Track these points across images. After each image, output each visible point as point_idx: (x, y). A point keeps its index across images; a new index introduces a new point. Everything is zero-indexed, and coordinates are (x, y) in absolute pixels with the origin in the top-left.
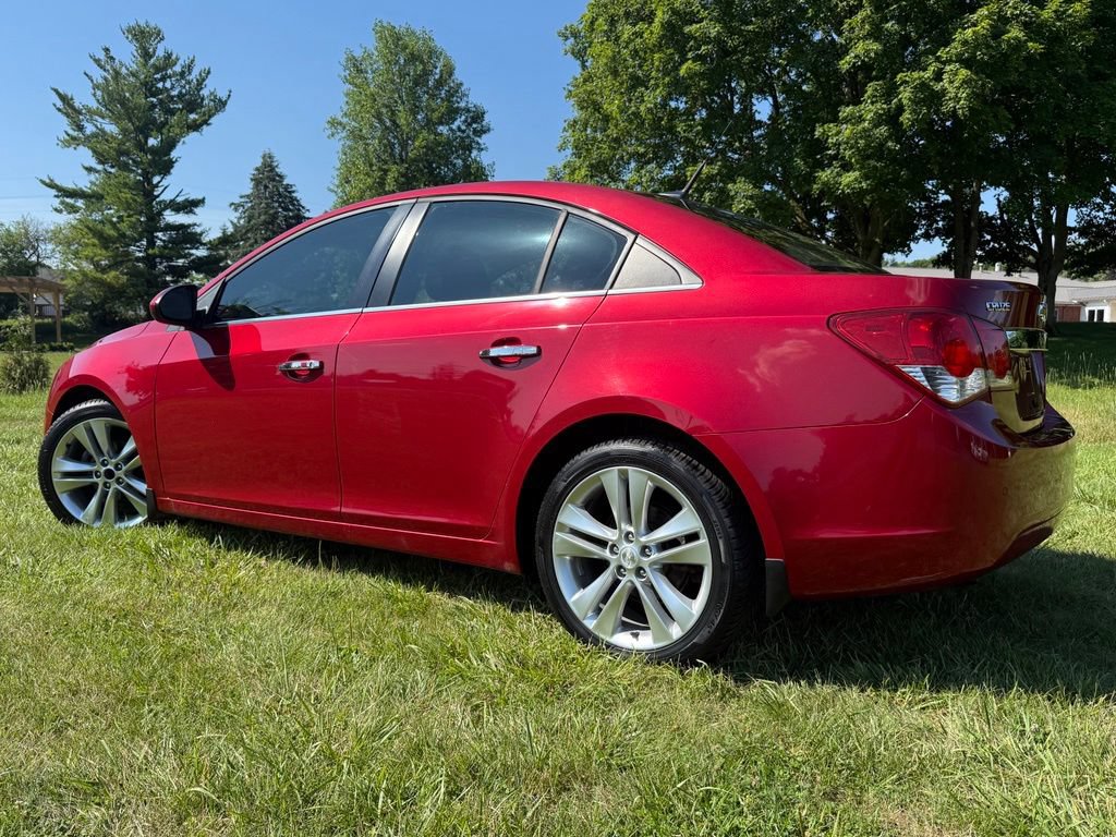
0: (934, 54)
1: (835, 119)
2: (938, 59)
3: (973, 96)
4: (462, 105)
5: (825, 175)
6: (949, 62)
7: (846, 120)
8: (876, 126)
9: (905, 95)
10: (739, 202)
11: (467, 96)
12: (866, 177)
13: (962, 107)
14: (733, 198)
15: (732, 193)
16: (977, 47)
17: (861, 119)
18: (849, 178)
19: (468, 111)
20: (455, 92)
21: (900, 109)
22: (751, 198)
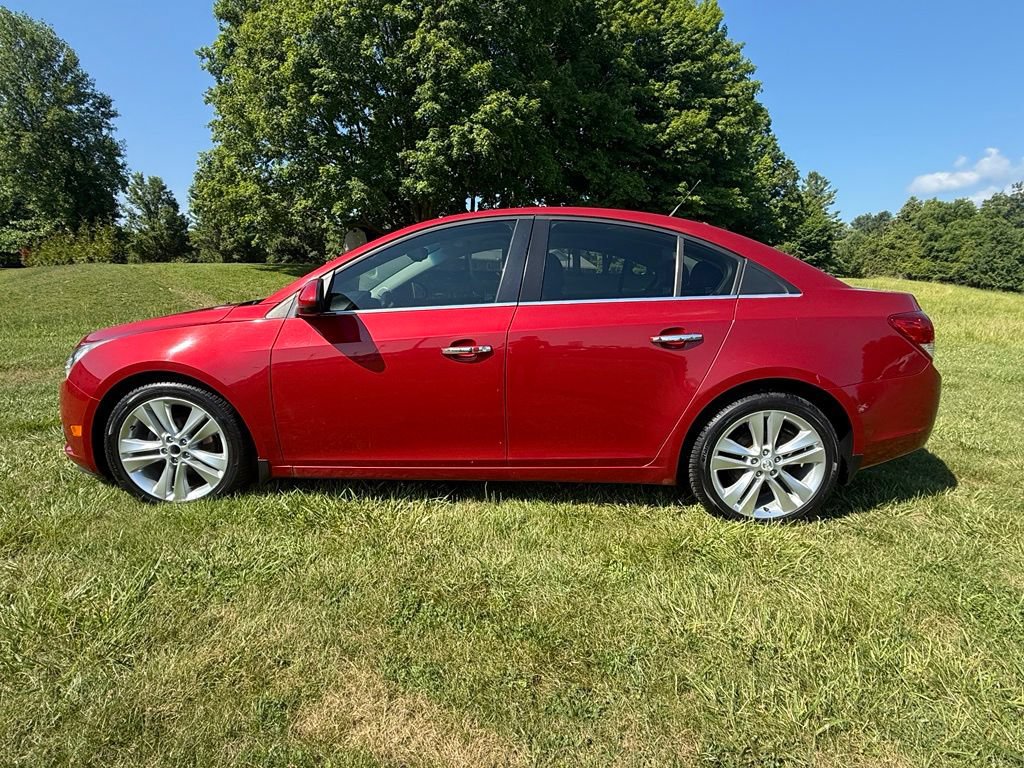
0: (468, 117)
1: (413, 147)
2: (471, 120)
3: (492, 145)
4: (89, 91)
5: (408, 182)
6: (477, 123)
7: (420, 149)
8: (438, 155)
9: (455, 139)
10: (357, 193)
11: (93, 85)
12: (431, 185)
13: (485, 150)
14: (351, 190)
15: (351, 187)
16: (492, 117)
17: (427, 150)
18: (421, 185)
19: (95, 97)
20: (79, 80)
21: (450, 146)
22: (363, 191)
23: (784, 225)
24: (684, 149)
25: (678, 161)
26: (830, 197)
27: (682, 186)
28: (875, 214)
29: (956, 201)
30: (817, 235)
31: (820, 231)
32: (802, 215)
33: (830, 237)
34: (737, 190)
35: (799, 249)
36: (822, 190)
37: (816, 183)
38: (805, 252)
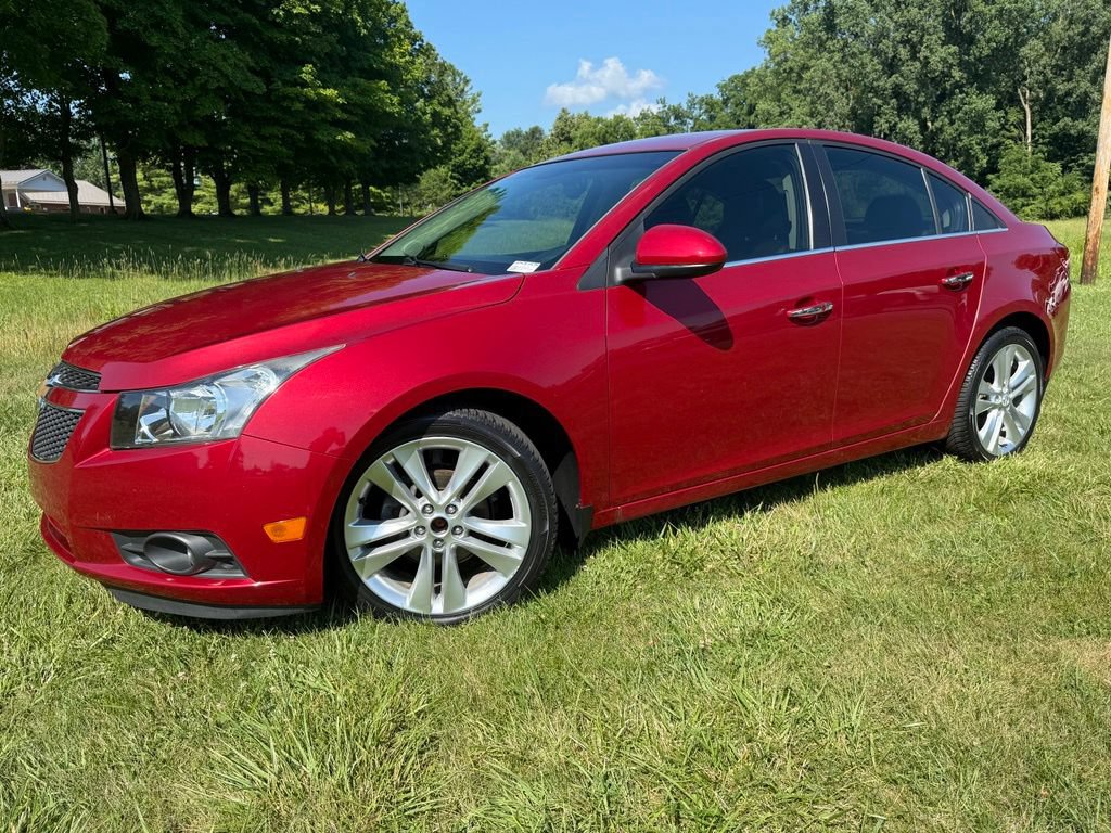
23: (439, 141)
24: (303, 11)
25: (294, 31)
26: (474, 101)
27: (307, 72)
28: (525, 129)
29: (615, 117)
30: (471, 157)
31: (474, 151)
32: (458, 127)
33: (487, 160)
34: (383, 84)
35: (452, 177)
36: (463, 90)
37: (454, 80)
38: (461, 182)
